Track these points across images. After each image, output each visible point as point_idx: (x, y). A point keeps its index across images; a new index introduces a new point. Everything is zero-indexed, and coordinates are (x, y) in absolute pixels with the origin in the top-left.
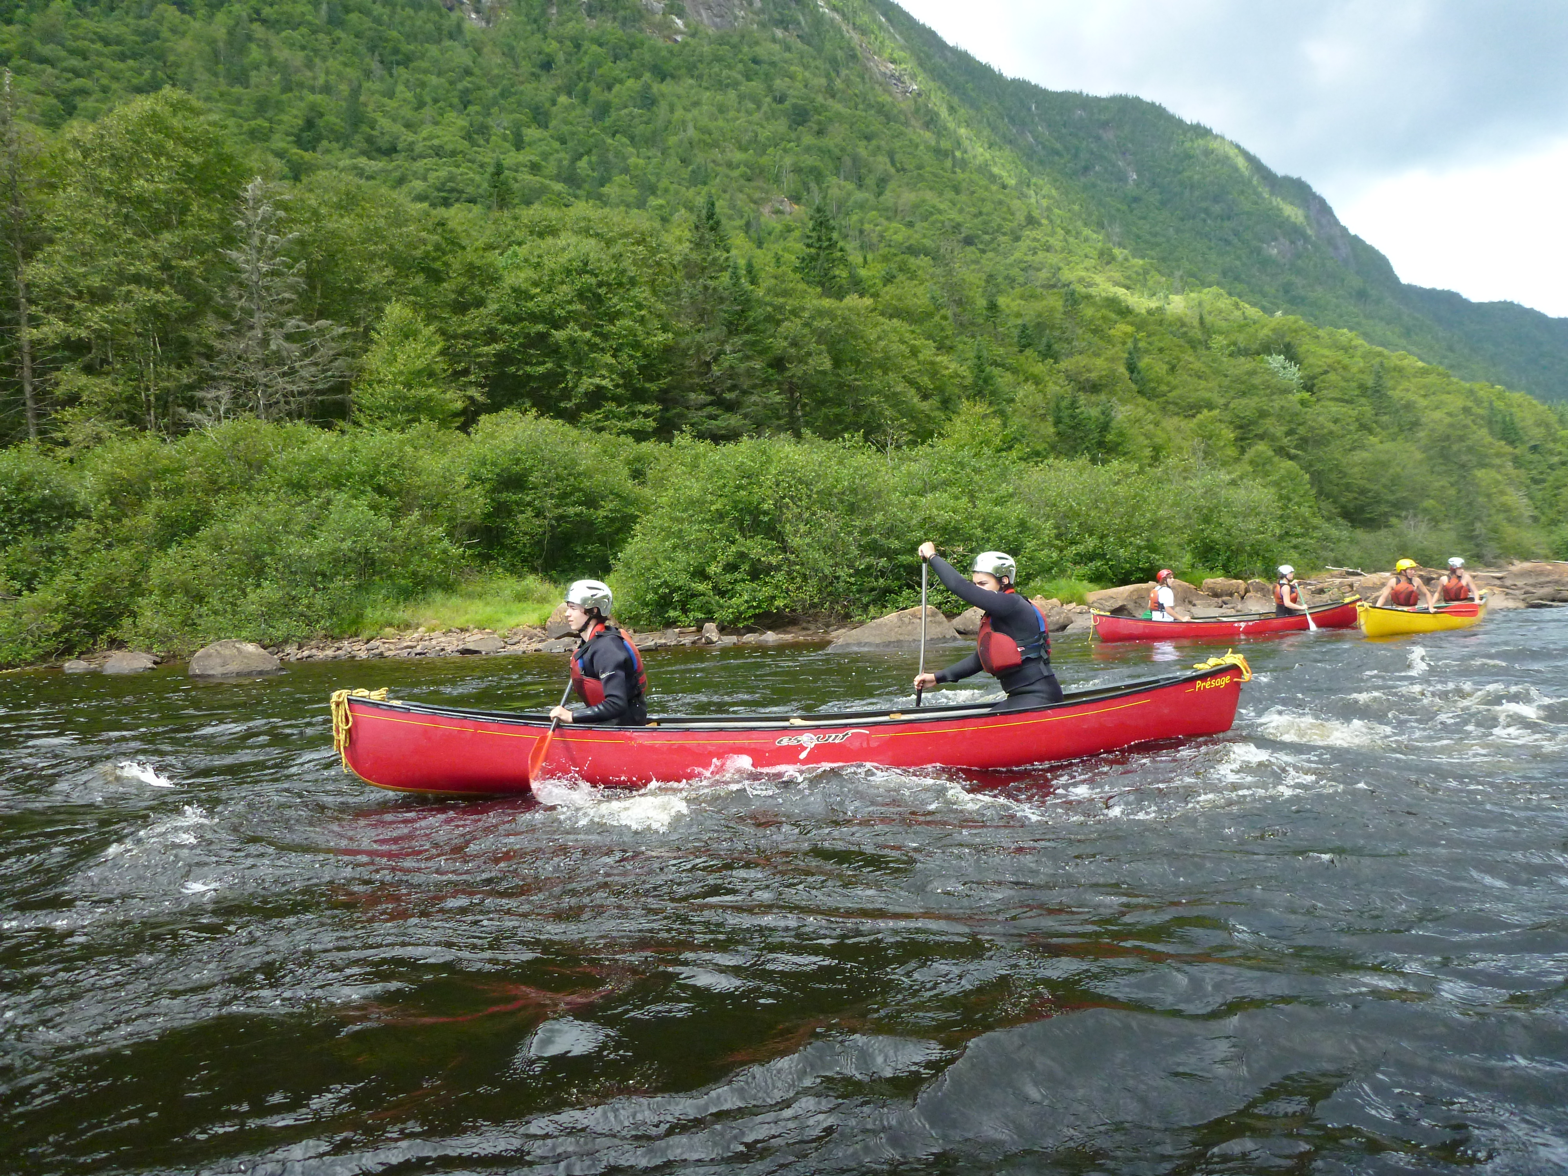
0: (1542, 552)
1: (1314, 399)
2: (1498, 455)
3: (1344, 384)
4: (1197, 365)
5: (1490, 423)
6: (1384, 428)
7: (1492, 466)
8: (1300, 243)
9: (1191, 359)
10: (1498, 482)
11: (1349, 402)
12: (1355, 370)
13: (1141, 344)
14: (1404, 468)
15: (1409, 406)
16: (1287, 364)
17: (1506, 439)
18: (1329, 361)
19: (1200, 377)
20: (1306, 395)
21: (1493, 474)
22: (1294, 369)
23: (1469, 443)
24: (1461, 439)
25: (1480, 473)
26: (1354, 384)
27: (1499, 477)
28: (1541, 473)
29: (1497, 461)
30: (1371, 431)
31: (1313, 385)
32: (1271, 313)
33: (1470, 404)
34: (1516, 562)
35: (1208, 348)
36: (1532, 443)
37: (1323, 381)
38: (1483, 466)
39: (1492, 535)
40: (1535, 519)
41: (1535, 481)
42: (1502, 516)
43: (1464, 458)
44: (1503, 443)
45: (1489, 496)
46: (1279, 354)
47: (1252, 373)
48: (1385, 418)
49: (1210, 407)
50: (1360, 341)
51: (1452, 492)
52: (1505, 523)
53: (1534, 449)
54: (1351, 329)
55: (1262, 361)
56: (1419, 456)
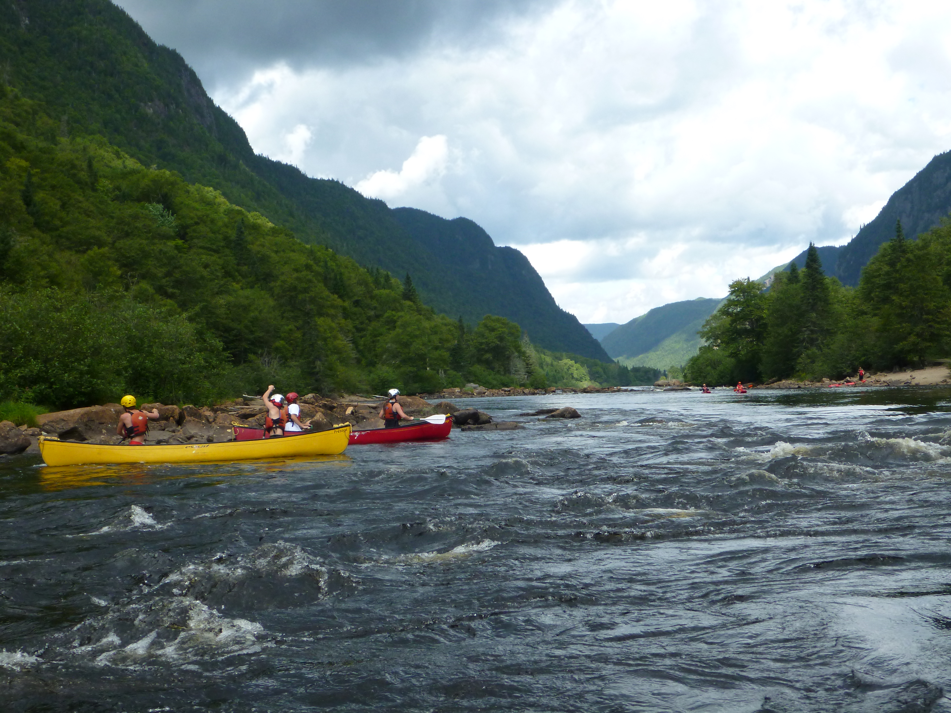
0: (365, 387)
1: (186, 246)
2: (333, 306)
3: (211, 235)
4: (85, 205)
5: (325, 280)
6: (244, 276)
7: (328, 315)
8: (173, 107)
9: (81, 199)
10: (331, 329)
11: (216, 251)
12: (220, 224)
13: (34, 179)
14: (260, 312)
15: (264, 259)
16: (165, 213)
17: (337, 293)
18: (199, 213)
19: (89, 216)
20: (180, 242)
21: (329, 321)
22: (171, 218)
23: (312, 294)
24: (306, 290)
25: (320, 321)
26: (221, 237)
27: (333, 325)
28: (362, 323)
29: (332, 311)
30: (234, 279)
31: (186, 234)
32: (148, 166)
33: (311, 262)
34: (345, 395)
35: (95, 190)
36: (356, 298)
37: (194, 231)
38: (321, 315)
39: (329, 372)
40: (359, 361)
41: (359, 330)
42: (335, 357)
43: (308, 307)
44: (336, 296)
45: (325, 340)
46: (158, 202)
47: (136, 217)
48: (245, 268)
49: (101, 244)
50: (222, 199)
51: (298, 335)
52: (338, 363)
53: (357, 303)
54: (215, 189)
55: (143, 207)
56: (271, 302)
